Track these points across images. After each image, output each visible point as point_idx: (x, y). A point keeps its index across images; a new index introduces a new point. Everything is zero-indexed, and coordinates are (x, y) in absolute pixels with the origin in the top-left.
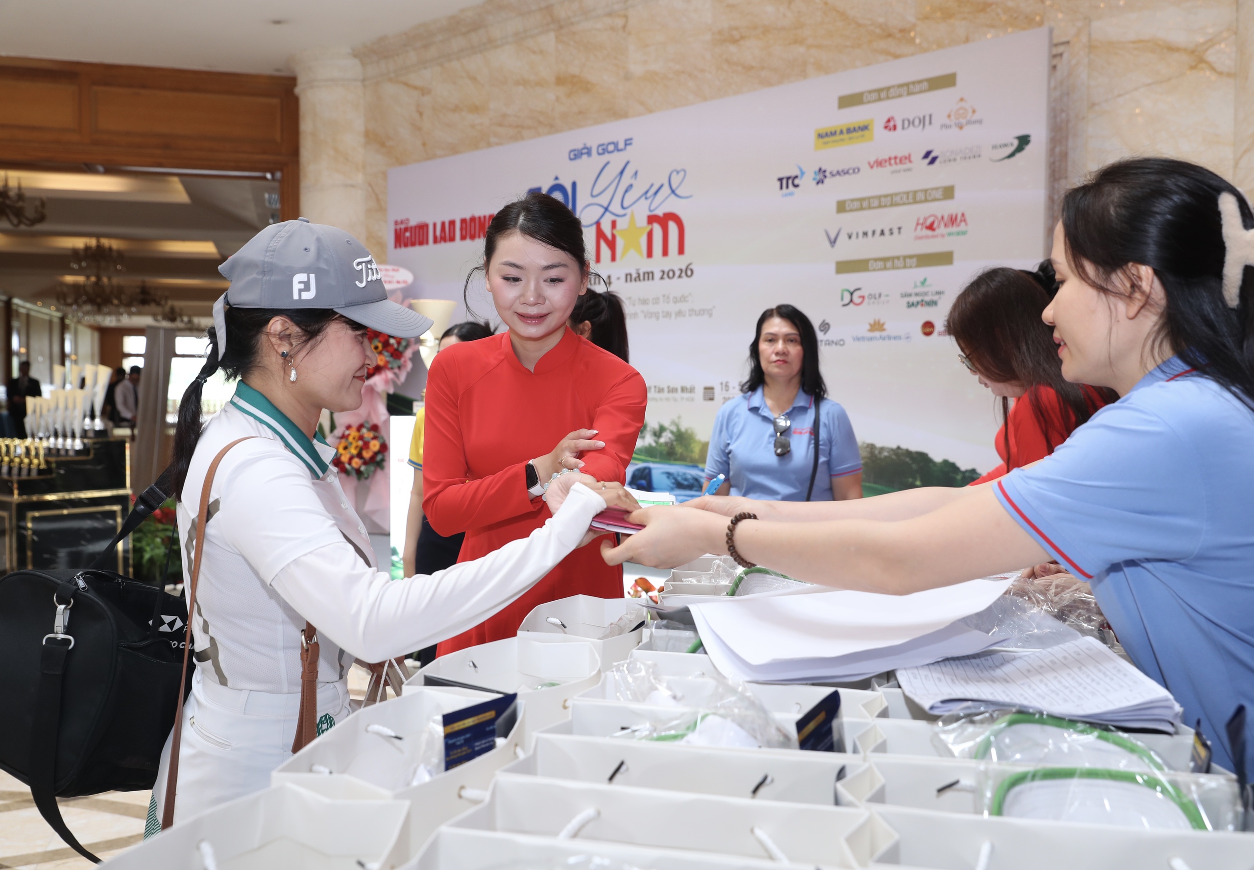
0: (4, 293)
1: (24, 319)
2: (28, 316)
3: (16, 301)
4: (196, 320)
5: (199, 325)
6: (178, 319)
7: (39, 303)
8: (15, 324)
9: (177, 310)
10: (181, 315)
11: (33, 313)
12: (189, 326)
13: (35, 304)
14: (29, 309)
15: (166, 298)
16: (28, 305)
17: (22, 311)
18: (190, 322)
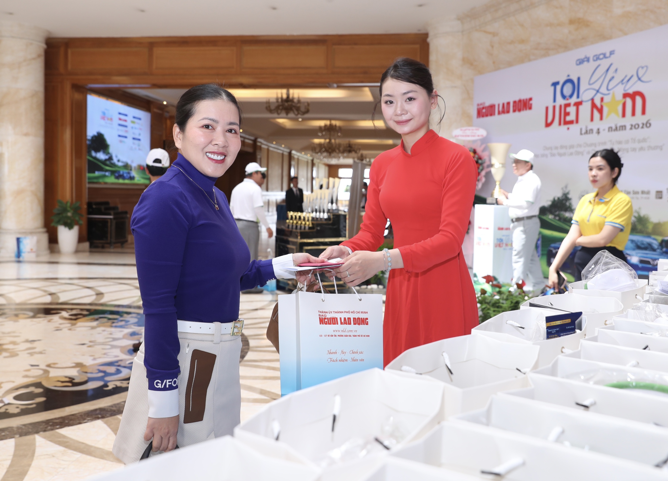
0: (288, 148)
1: (296, 160)
2: (298, 159)
3: (293, 152)
7: (303, 153)
8: (293, 163)
9: (364, 155)
10: (366, 158)
11: (300, 158)
13: (301, 153)
14: (299, 156)
15: (360, 149)
16: (298, 154)
17: (296, 157)
18: (369, 161)
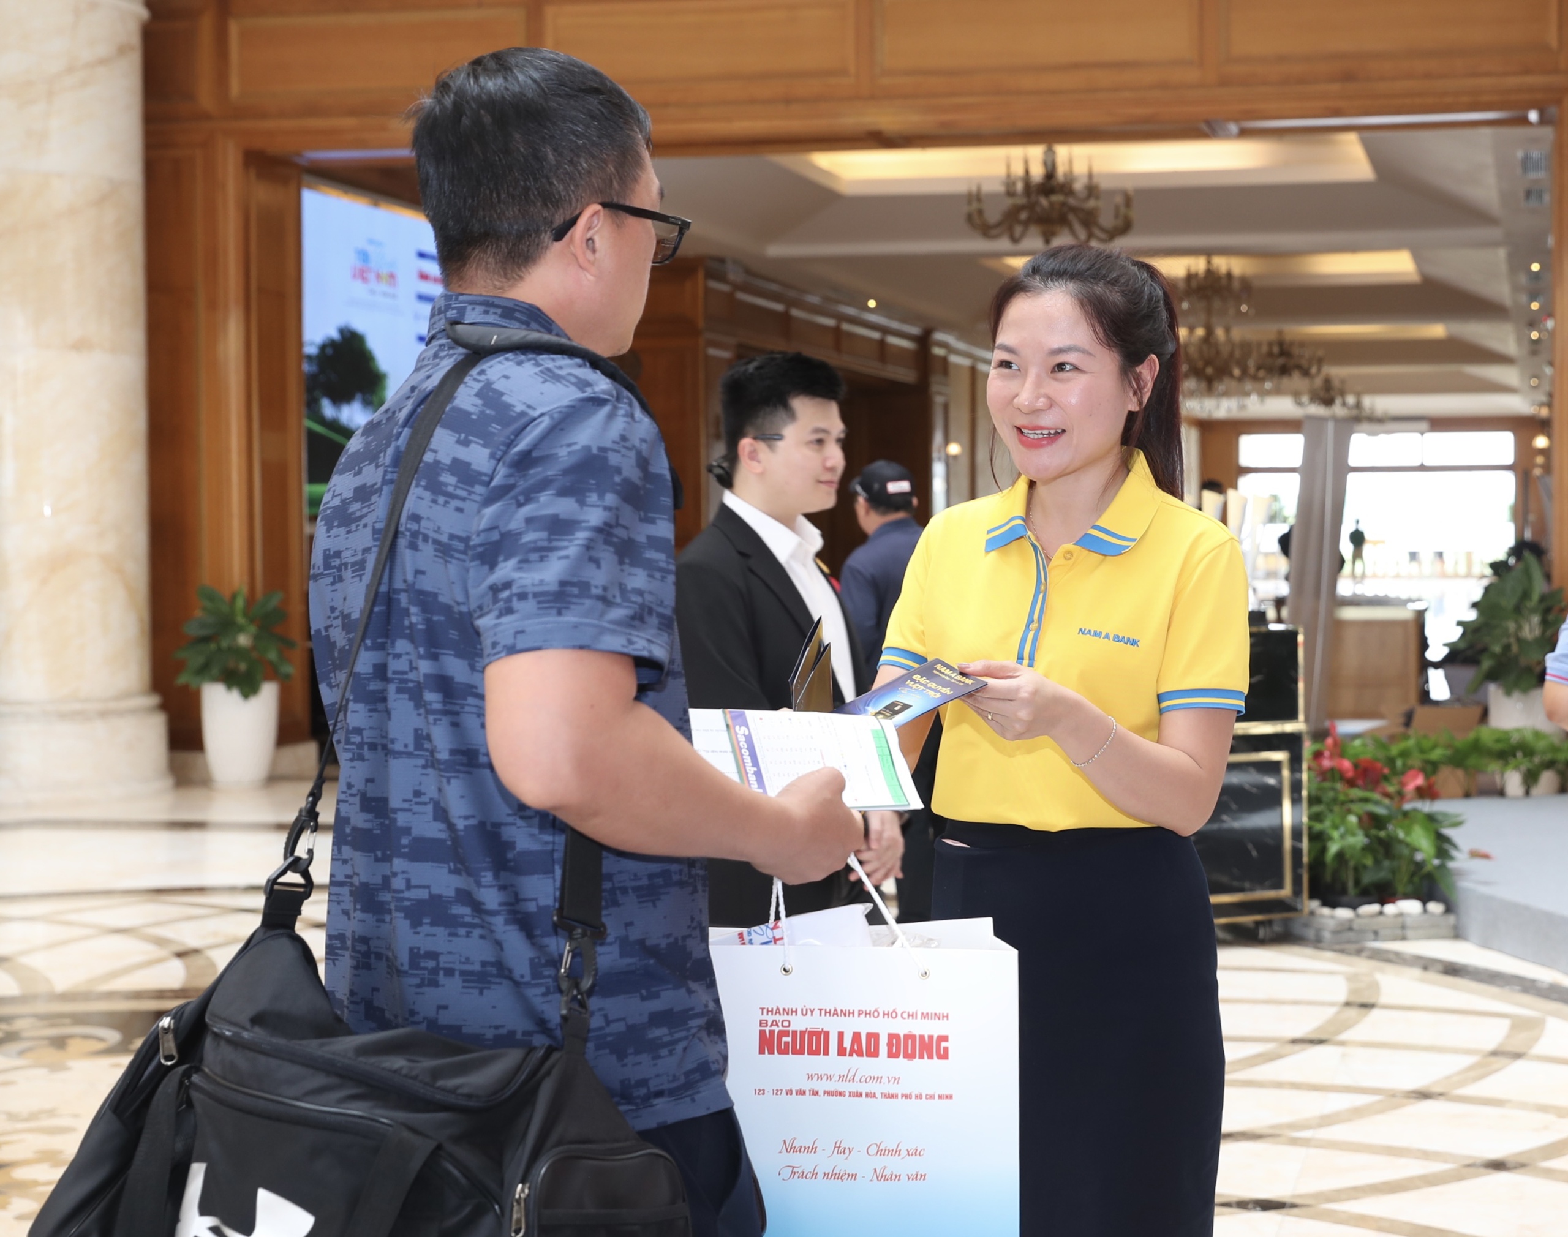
4: (1368, 401)
5: (1372, 410)
6: (1338, 401)
9: (1336, 383)
10: (1343, 393)
12: (1355, 412)
15: (1320, 362)
18: (1358, 405)
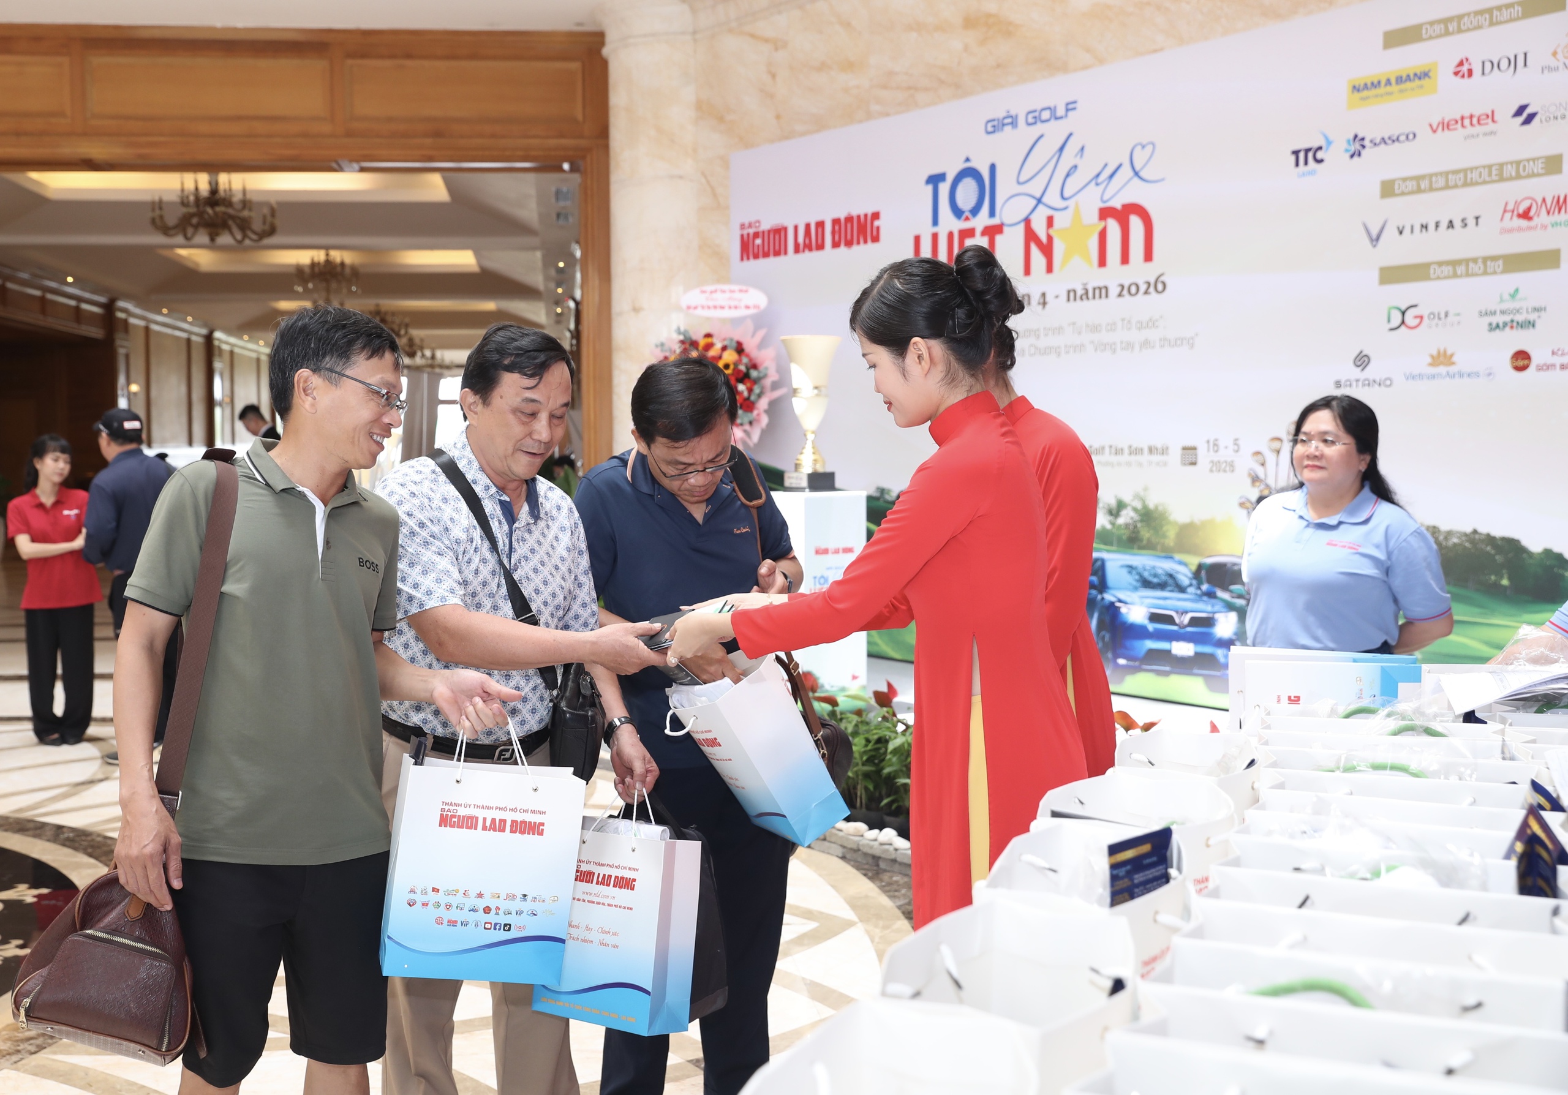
0: (204, 325)
1: (227, 357)
2: (232, 353)
3: (218, 335)
4: (439, 354)
5: (443, 360)
6: (419, 354)
7: (246, 337)
8: (218, 365)
9: (417, 341)
10: (422, 348)
11: (236, 350)
12: (430, 362)
13: (241, 338)
14: (233, 345)
15: (407, 326)
16: (232, 340)
17: (225, 347)
18: (433, 357)
